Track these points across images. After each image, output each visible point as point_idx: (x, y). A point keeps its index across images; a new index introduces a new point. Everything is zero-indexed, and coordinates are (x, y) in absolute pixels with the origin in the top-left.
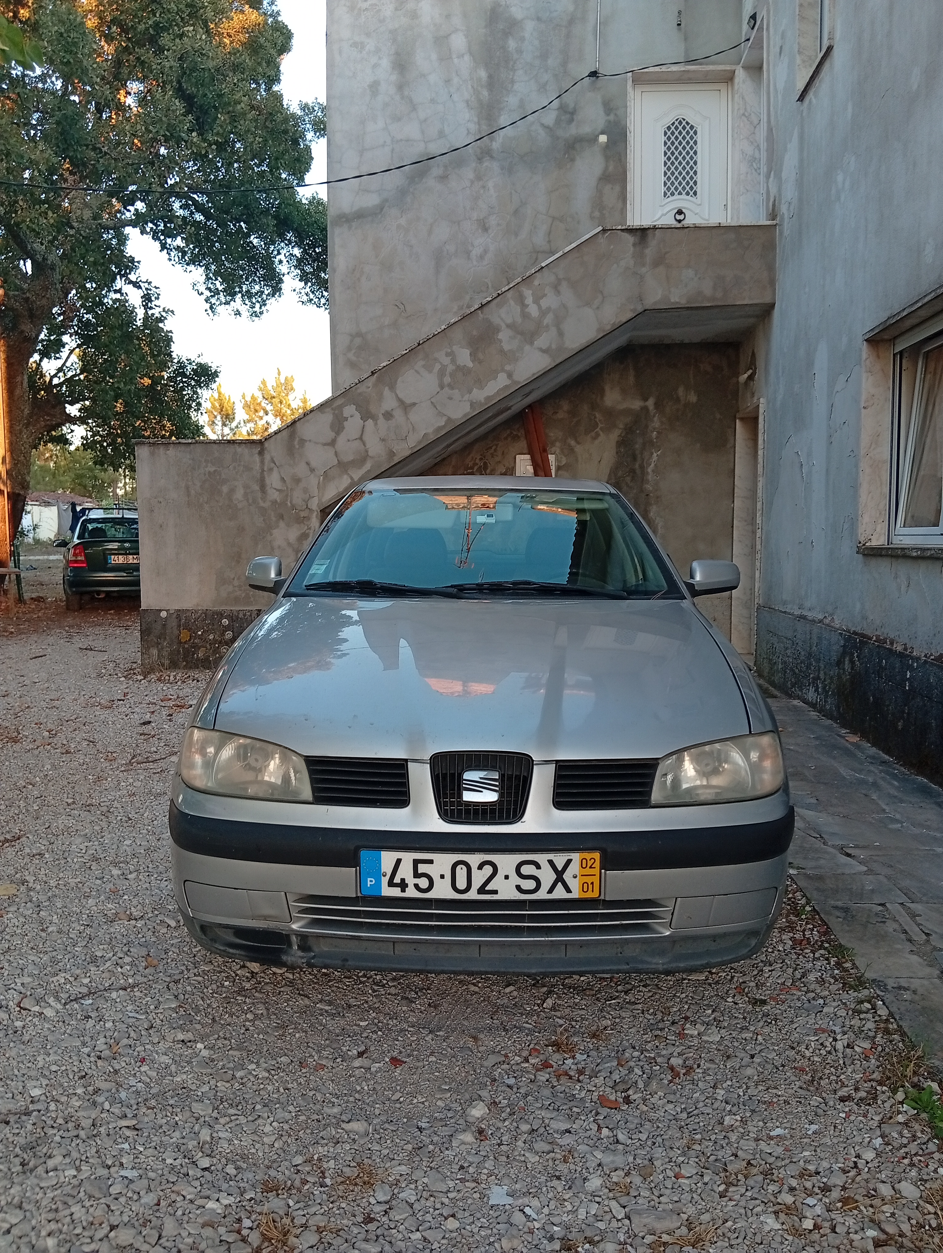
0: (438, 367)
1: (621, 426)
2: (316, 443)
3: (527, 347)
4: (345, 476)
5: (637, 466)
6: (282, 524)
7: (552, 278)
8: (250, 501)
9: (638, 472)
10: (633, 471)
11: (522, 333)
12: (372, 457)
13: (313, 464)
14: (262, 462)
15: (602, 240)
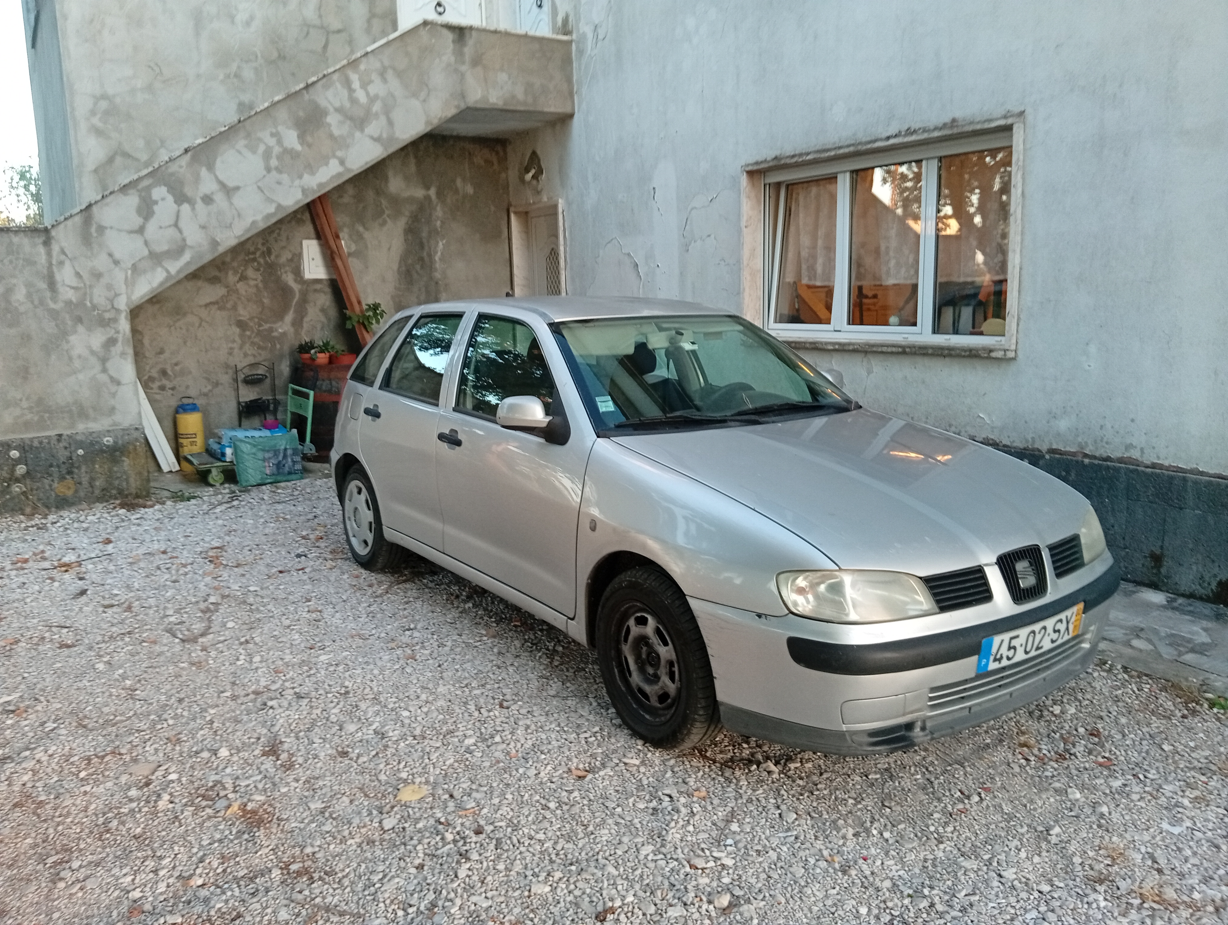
0: (262, 148)
1: (407, 213)
2: (120, 230)
3: (358, 134)
4: (159, 269)
5: (425, 254)
6: (81, 328)
7: (378, 65)
8: (36, 302)
9: (426, 259)
10: (421, 259)
11: (351, 119)
12: (191, 247)
13: (117, 255)
14: (49, 254)
15: (423, 32)
